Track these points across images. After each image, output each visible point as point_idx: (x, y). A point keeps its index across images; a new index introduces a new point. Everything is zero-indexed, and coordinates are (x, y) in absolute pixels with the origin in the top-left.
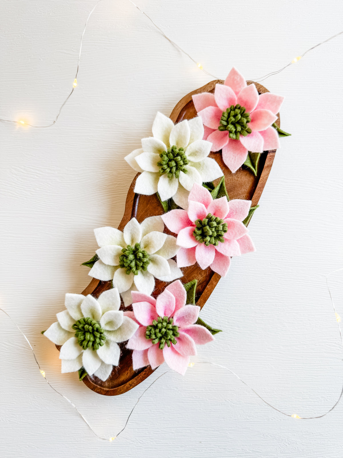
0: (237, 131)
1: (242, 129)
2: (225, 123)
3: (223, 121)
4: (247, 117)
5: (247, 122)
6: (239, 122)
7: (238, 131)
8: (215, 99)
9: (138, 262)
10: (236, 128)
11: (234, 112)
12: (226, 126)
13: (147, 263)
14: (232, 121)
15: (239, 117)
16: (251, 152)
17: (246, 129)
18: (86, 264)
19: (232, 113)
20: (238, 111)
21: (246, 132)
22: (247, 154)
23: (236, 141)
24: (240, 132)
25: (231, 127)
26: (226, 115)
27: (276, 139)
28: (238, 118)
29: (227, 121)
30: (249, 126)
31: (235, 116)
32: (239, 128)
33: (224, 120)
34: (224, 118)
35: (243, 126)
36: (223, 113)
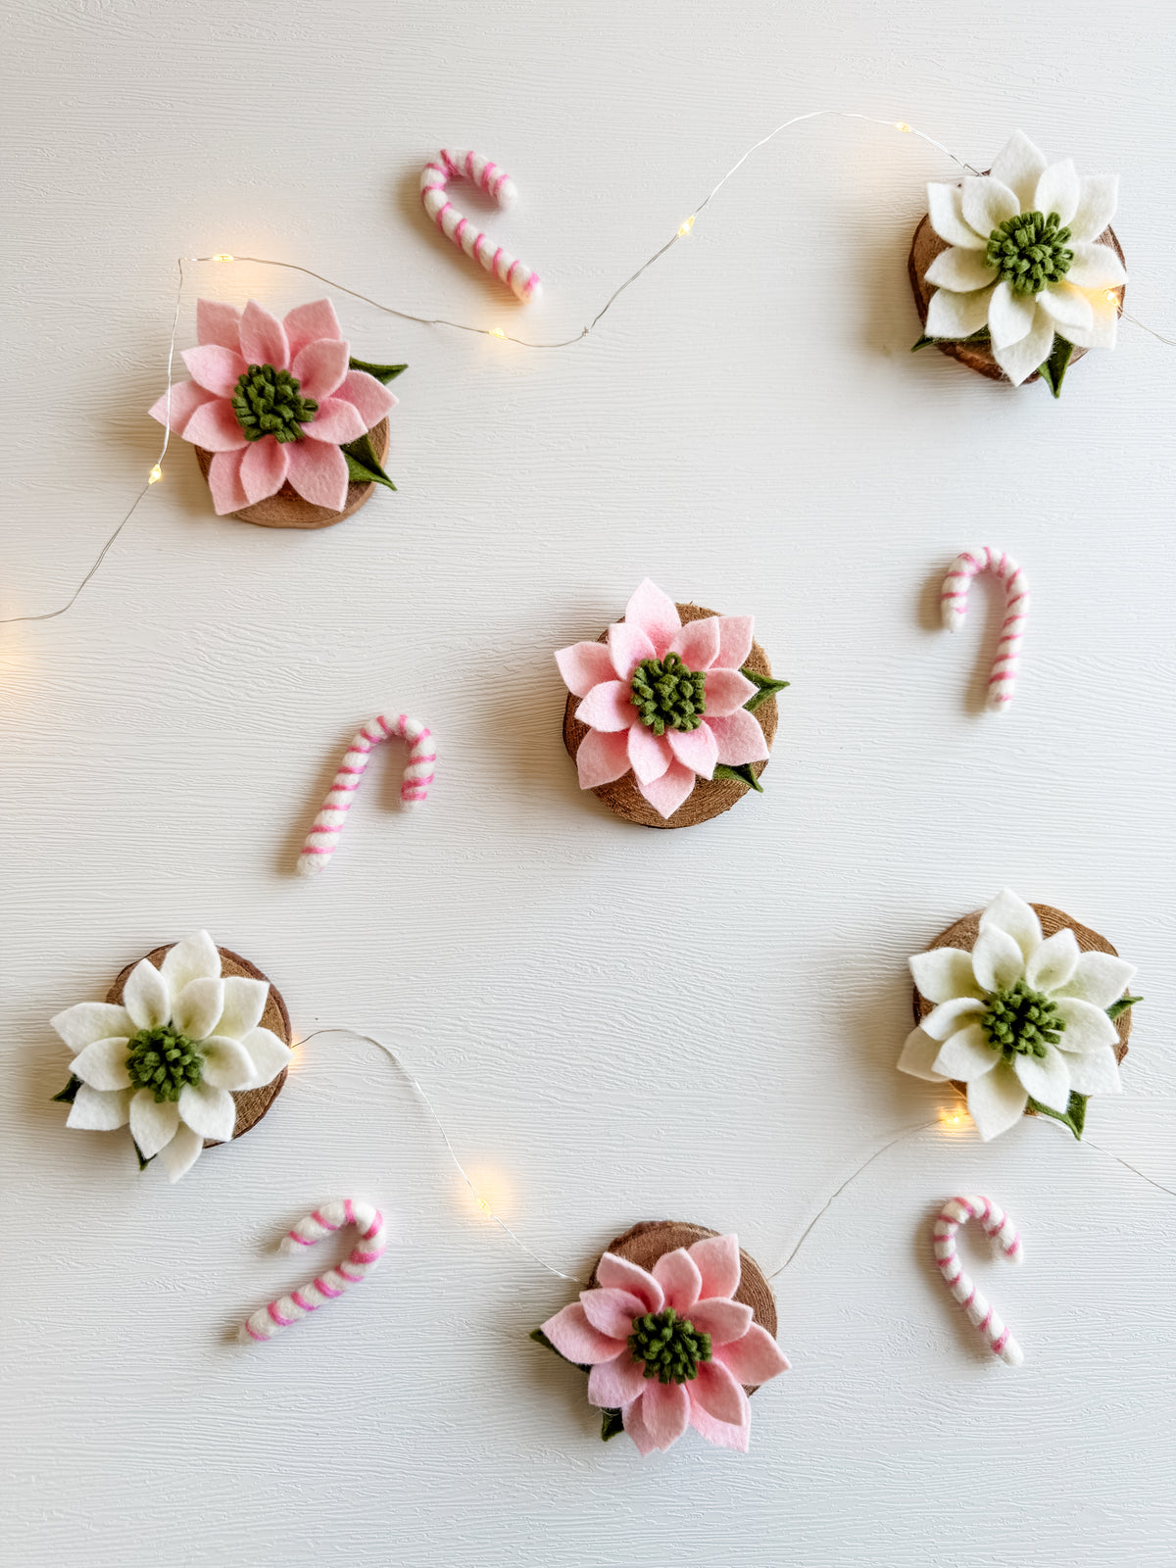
0: (287, 420)
1: (294, 410)
2: (251, 420)
3: (243, 419)
4: (287, 380)
5: (295, 389)
6: (280, 399)
7: (290, 420)
8: (198, 382)
9: (172, 1069)
10: (279, 415)
11: (252, 386)
12: (256, 426)
13: (194, 1064)
14: (261, 405)
15: (270, 389)
16: (345, 445)
17: (303, 403)
18: (59, 1098)
19: (252, 391)
20: (260, 380)
21: (308, 412)
22: (341, 455)
23: (302, 442)
24: (295, 418)
25: (267, 420)
26: (242, 402)
27: (377, 389)
28: (270, 391)
29: (254, 414)
30: (303, 395)
31: (261, 392)
32: (288, 414)
33: (245, 416)
34: (243, 410)
35: (293, 404)
36: (234, 402)
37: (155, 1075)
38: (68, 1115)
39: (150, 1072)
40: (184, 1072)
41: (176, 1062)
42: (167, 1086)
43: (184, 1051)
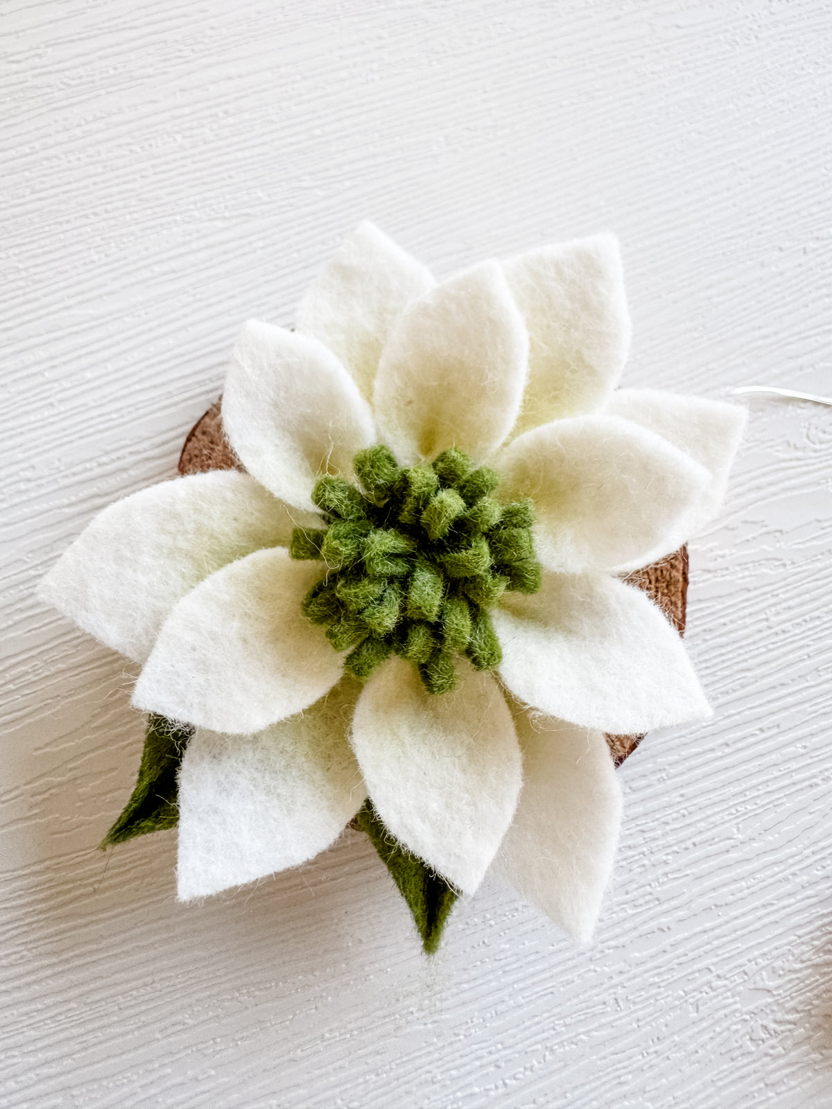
37: (414, 596)
38: (173, 862)
39: (393, 598)
40: (494, 551)
41: (462, 530)
42: (459, 622)
43: (472, 492)
